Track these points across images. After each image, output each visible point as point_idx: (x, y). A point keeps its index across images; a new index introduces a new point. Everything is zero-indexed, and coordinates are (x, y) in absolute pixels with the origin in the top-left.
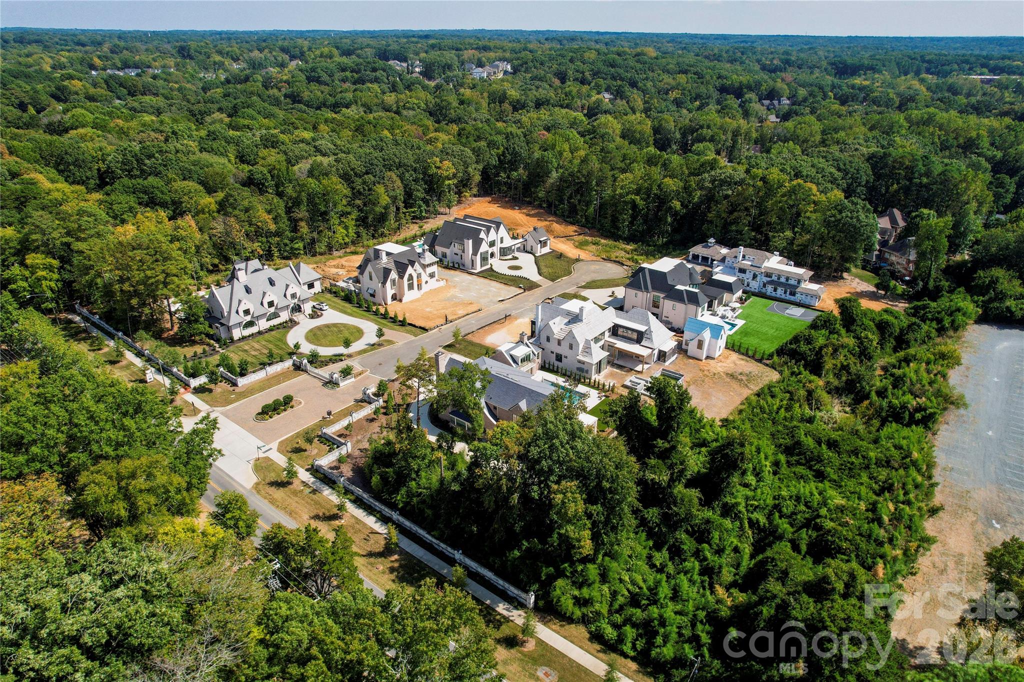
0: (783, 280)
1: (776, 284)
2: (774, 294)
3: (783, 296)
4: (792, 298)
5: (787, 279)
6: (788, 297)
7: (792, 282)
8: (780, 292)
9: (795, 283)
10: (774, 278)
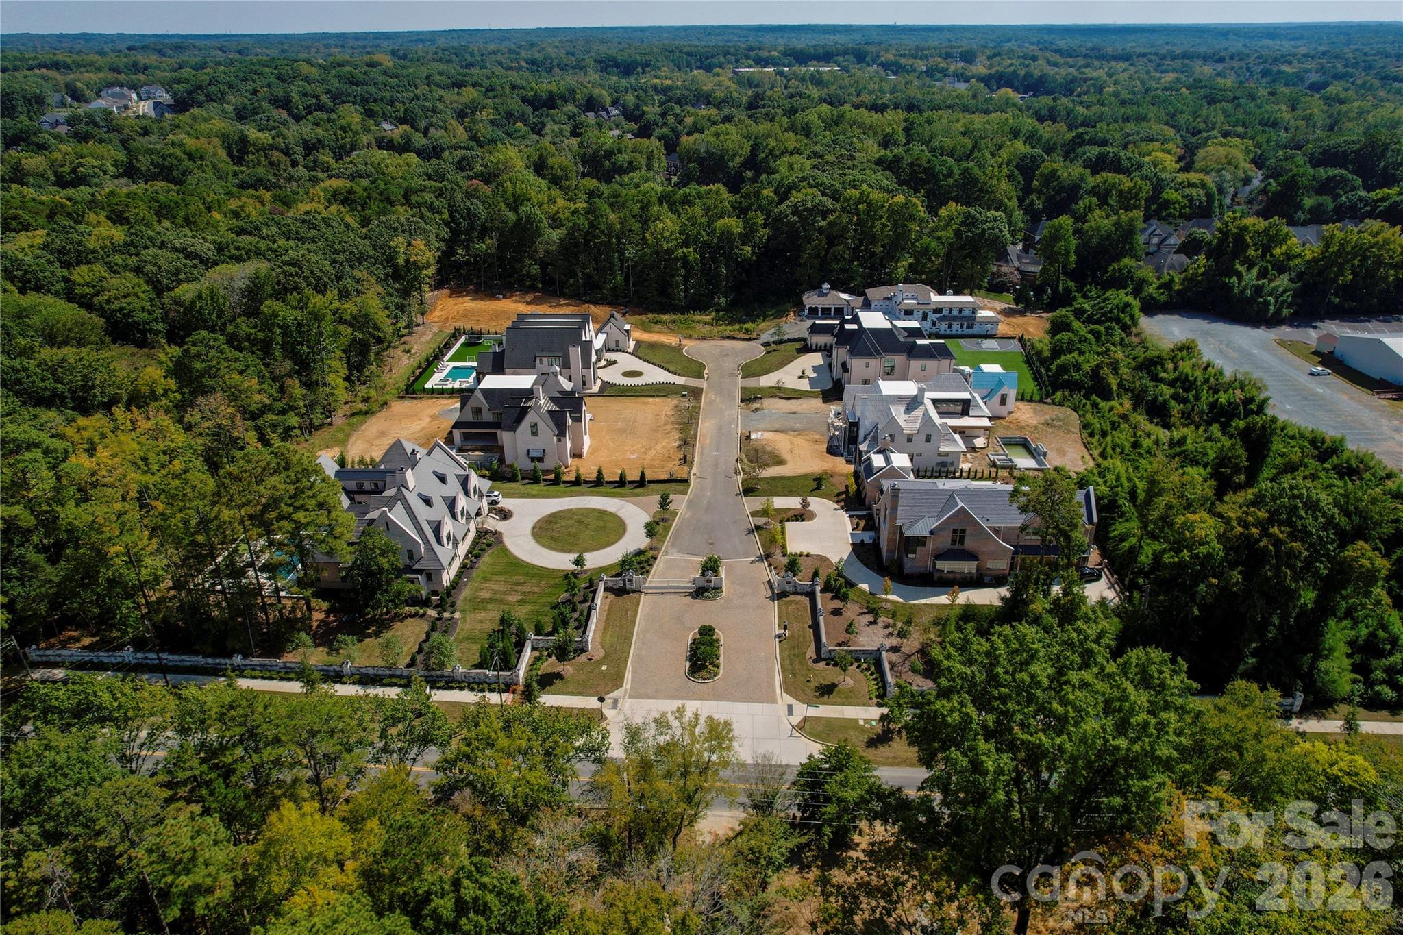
0: (955, 313)
1: (950, 319)
2: (948, 332)
3: (960, 332)
4: (970, 332)
5: (960, 311)
6: (966, 331)
7: (966, 313)
8: (956, 326)
9: (970, 313)
10: (945, 313)
